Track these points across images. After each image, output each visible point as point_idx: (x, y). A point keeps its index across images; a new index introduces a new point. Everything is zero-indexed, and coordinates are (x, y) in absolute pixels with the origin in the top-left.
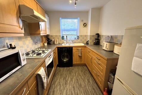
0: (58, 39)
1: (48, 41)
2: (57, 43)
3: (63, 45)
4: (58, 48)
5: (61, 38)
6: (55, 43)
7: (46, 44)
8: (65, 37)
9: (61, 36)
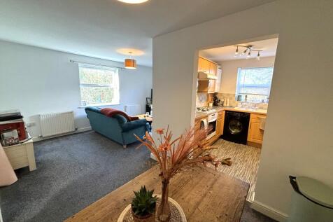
0: (231, 99)
1: (214, 100)
2: (228, 105)
3: (236, 109)
4: (226, 111)
5: (234, 99)
6: (225, 105)
7: (211, 105)
8: (243, 98)
9: (236, 96)
